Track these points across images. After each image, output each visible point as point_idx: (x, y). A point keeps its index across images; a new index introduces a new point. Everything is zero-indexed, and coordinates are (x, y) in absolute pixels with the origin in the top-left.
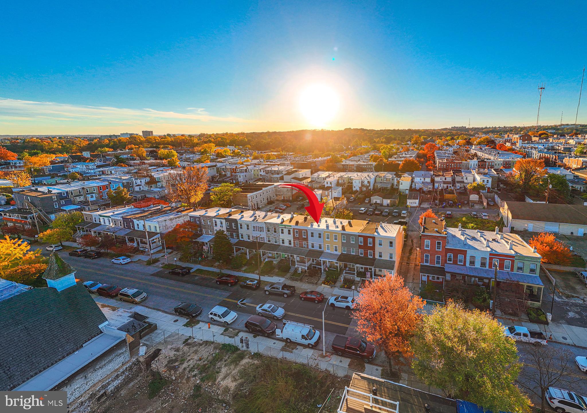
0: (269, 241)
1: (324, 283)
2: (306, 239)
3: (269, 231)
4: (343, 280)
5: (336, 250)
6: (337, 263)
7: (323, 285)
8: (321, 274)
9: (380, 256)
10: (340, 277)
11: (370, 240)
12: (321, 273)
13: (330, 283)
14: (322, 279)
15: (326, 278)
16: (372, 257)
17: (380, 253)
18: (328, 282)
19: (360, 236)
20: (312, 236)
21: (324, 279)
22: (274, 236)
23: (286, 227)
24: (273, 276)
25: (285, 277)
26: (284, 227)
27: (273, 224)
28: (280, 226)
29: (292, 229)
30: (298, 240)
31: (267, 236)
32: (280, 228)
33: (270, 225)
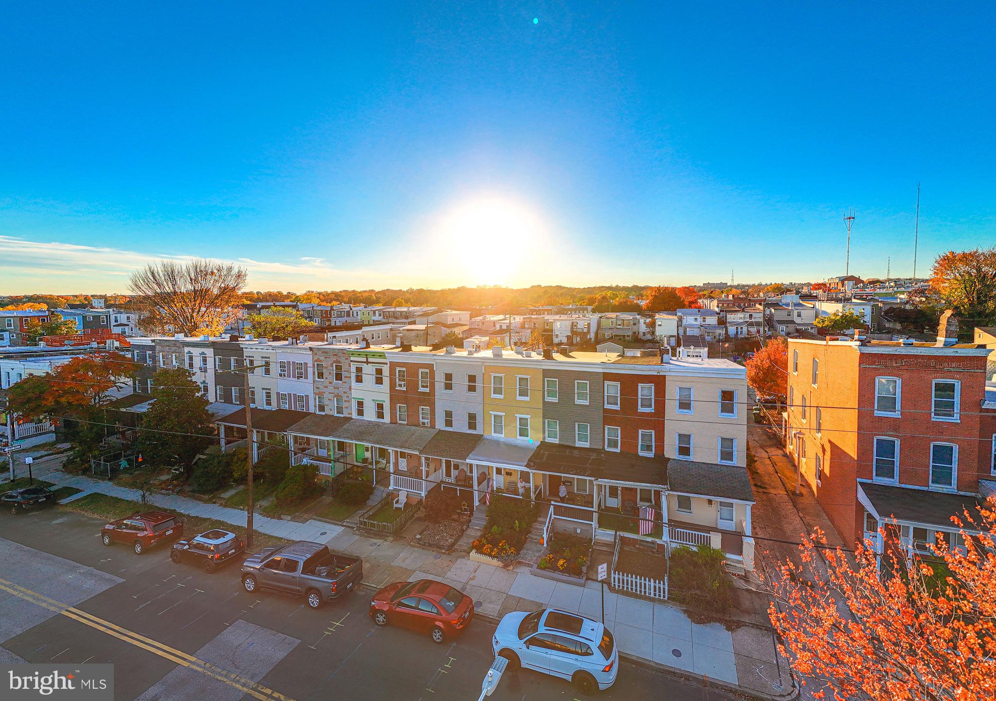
0: (322, 408)
1: (479, 549)
2: (429, 399)
3: (321, 375)
4: (550, 539)
5: (523, 433)
6: (525, 477)
7: (473, 554)
8: (472, 514)
9: (684, 451)
10: (537, 525)
11: (645, 391)
12: (472, 511)
13: (503, 549)
14: (475, 531)
15: (487, 529)
16: (651, 455)
17: (685, 438)
18: (494, 543)
19: (607, 376)
20: (448, 386)
21: (479, 534)
22: (336, 391)
23: (370, 360)
24: (307, 520)
25: (344, 524)
26: (365, 360)
27: (334, 353)
28: (352, 359)
29: (387, 364)
30: (406, 401)
31: (317, 391)
32: (354, 363)
33: (325, 357)
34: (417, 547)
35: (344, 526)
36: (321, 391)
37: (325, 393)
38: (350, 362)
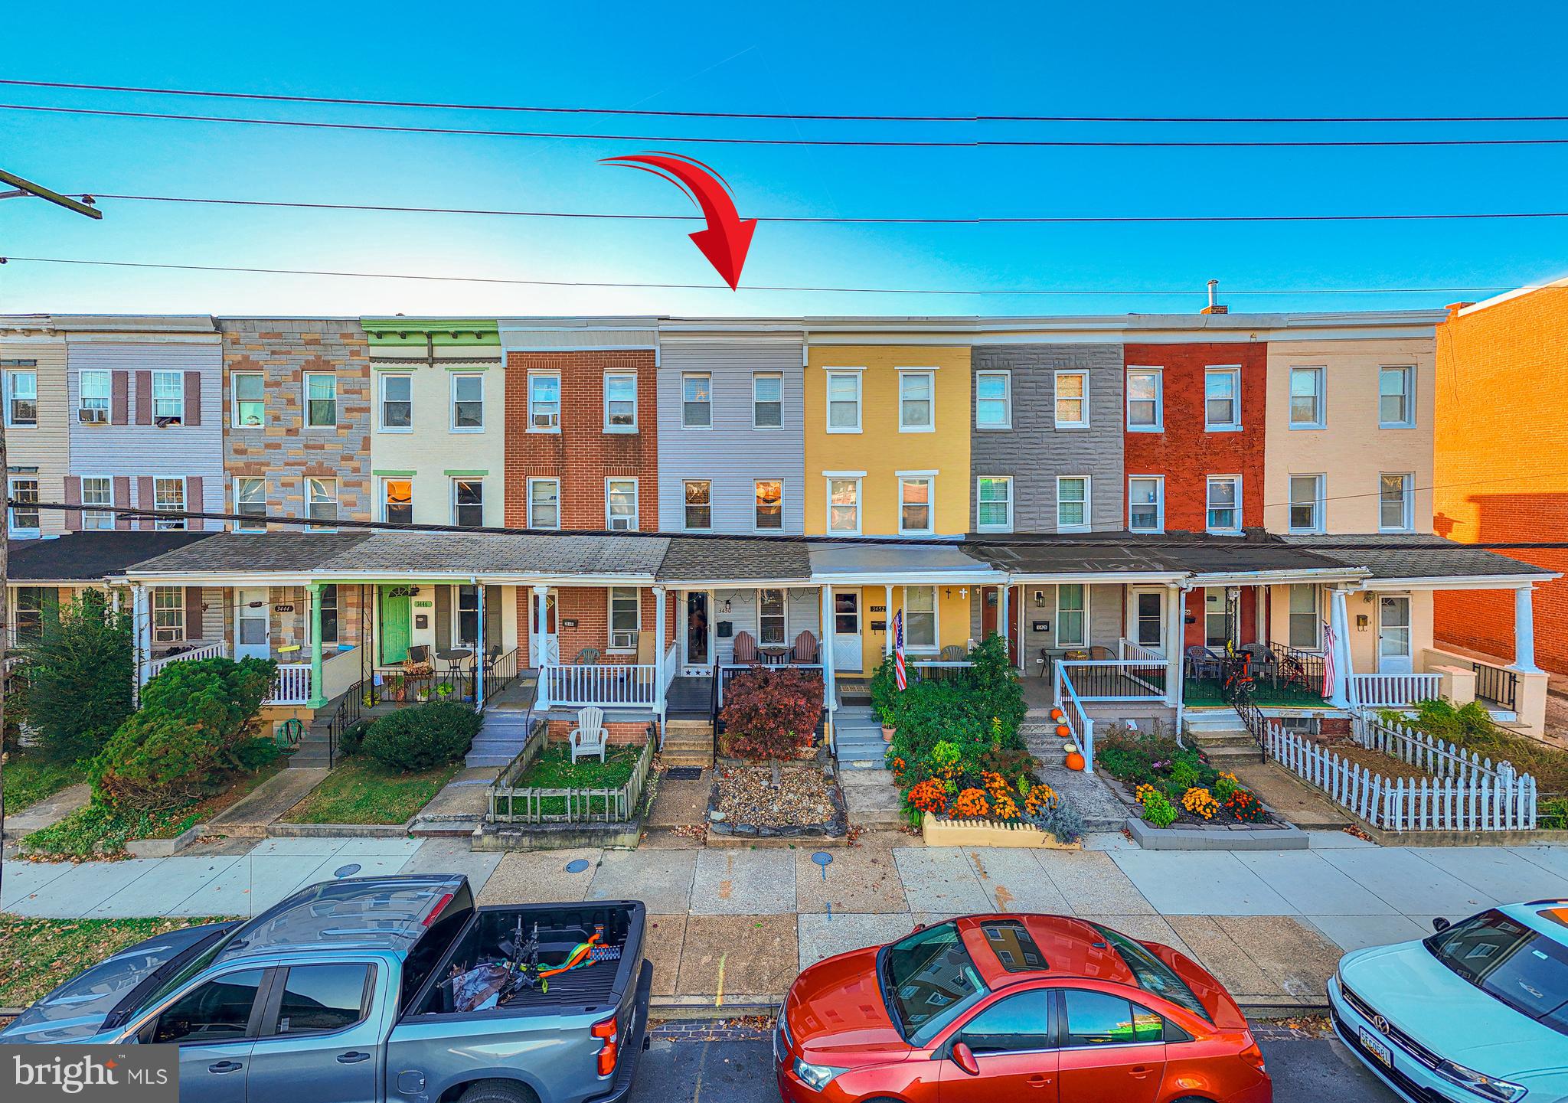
1: (945, 810)
2: (635, 454)
7: (934, 824)
9: (1302, 515)
16: (1235, 530)
17: (1304, 486)
19: (1134, 354)
22: (313, 458)
23: (439, 352)
24: (251, 843)
25: (419, 827)
26: (423, 352)
27: (309, 337)
28: (374, 352)
29: (498, 359)
30: (560, 466)
31: (240, 462)
32: (382, 365)
33: (273, 353)
34: (733, 846)
35: (421, 834)
36: (256, 459)
37: (268, 464)
38: (367, 363)
